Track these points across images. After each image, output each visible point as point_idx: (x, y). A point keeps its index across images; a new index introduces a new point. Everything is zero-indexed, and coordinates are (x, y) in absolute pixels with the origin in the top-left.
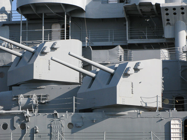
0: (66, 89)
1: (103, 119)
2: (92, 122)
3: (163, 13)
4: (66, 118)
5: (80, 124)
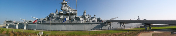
3: (69, 14)
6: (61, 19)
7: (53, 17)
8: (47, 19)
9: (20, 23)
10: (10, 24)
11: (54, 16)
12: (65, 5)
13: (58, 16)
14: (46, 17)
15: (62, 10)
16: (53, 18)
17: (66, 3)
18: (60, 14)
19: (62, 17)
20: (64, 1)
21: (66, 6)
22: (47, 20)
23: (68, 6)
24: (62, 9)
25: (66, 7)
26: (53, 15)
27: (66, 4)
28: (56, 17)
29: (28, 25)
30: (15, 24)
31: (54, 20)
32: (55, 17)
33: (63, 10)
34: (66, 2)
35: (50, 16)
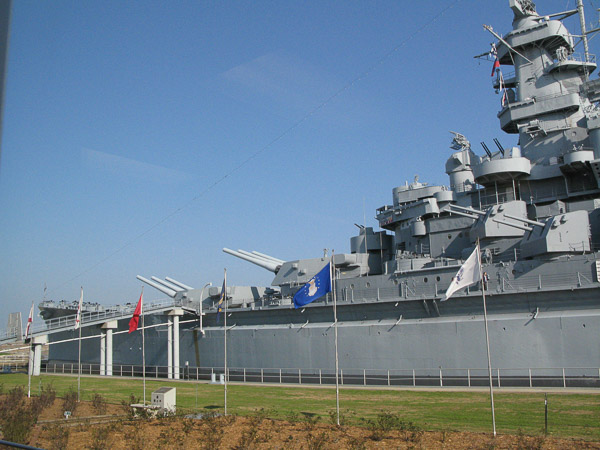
0: (513, 242)
1: (539, 265)
2: (531, 268)
3: (594, 168)
4: (509, 266)
5: (521, 270)
6: (504, 246)
7: (421, 229)
8: (362, 261)
9: (122, 324)
10: (51, 337)
11: (427, 217)
12: (543, 61)
13: (472, 212)
14: (354, 240)
15: (510, 128)
16: (419, 244)
17: (558, 41)
18: (494, 187)
19: (509, 218)
20: (519, 16)
21: (554, 73)
22: (364, 268)
23: (578, 71)
24: (515, 115)
25: (555, 88)
26: (421, 202)
27: (552, 44)
28: (445, 224)
29: (196, 336)
30: (86, 331)
31: (419, 263)
32: (434, 225)
33: (524, 127)
34: (557, 28)
35: (392, 226)
